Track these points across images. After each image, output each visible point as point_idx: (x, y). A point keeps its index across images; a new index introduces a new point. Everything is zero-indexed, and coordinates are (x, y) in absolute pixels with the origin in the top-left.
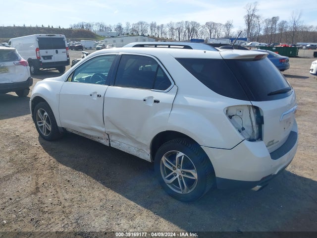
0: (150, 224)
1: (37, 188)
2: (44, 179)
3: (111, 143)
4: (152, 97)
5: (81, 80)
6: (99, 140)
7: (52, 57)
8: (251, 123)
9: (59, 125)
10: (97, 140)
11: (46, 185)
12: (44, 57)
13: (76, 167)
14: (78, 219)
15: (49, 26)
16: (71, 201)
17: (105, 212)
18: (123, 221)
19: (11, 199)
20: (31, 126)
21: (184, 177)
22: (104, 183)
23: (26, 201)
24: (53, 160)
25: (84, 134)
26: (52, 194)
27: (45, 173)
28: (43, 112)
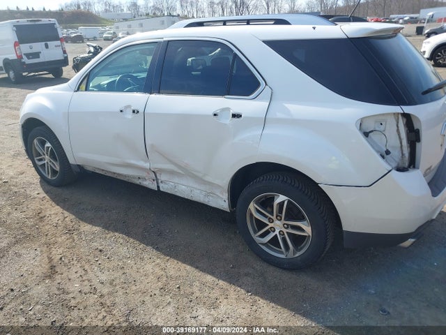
0: (245, 312)
1: (52, 267)
2: (60, 251)
3: (161, 185)
4: (228, 109)
5: (100, 88)
6: (140, 181)
7: (40, 55)
8: (399, 142)
9: (72, 161)
10: (138, 182)
11: (67, 261)
12: (28, 56)
13: (109, 226)
14: (128, 315)
15: (28, 9)
16: (111, 284)
17: (168, 298)
18: (201, 312)
19: (12, 290)
20: (25, 164)
21: (287, 232)
22: (157, 249)
23: (39, 291)
24: (70, 217)
25: (114, 173)
26: (78, 275)
27: (60, 240)
28: (43, 143)
